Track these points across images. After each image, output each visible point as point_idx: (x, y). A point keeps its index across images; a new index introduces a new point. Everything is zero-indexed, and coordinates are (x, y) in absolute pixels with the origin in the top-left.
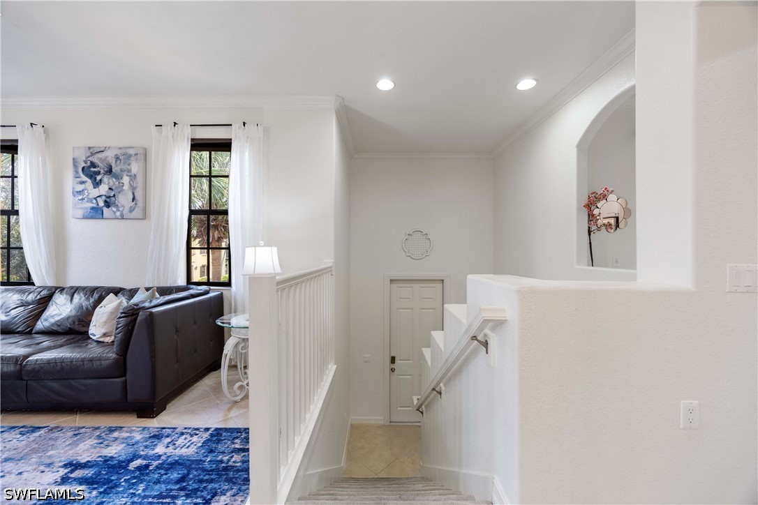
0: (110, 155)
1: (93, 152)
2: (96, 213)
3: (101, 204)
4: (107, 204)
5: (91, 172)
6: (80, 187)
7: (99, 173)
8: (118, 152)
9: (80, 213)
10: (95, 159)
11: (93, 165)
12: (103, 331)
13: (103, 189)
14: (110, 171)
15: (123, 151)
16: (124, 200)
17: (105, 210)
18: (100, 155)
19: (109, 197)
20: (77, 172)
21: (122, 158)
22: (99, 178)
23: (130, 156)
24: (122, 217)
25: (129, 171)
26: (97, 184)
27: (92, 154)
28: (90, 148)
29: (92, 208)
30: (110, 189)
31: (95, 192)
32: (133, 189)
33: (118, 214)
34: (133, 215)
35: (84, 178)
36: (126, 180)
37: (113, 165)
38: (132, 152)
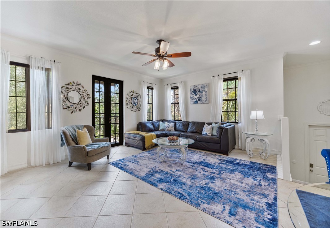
0: (199, 87)
1: (195, 86)
2: (196, 102)
3: (197, 100)
4: (199, 100)
5: (195, 92)
6: (192, 96)
7: (197, 92)
8: (202, 86)
9: (192, 103)
10: (195, 88)
11: (195, 90)
13: (198, 96)
14: (199, 91)
15: (203, 85)
16: (203, 98)
17: (198, 101)
18: (197, 87)
19: (199, 98)
20: (191, 92)
21: (203, 87)
22: (197, 93)
23: (205, 86)
24: (203, 103)
25: (205, 90)
26: (196, 95)
27: (195, 87)
28: (194, 86)
29: (195, 101)
30: (200, 96)
31: (196, 97)
32: (206, 95)
33: (202, 102)
34: (206, 102)
35: (193, 94)
36: (204, 93)
37: (200, 89)
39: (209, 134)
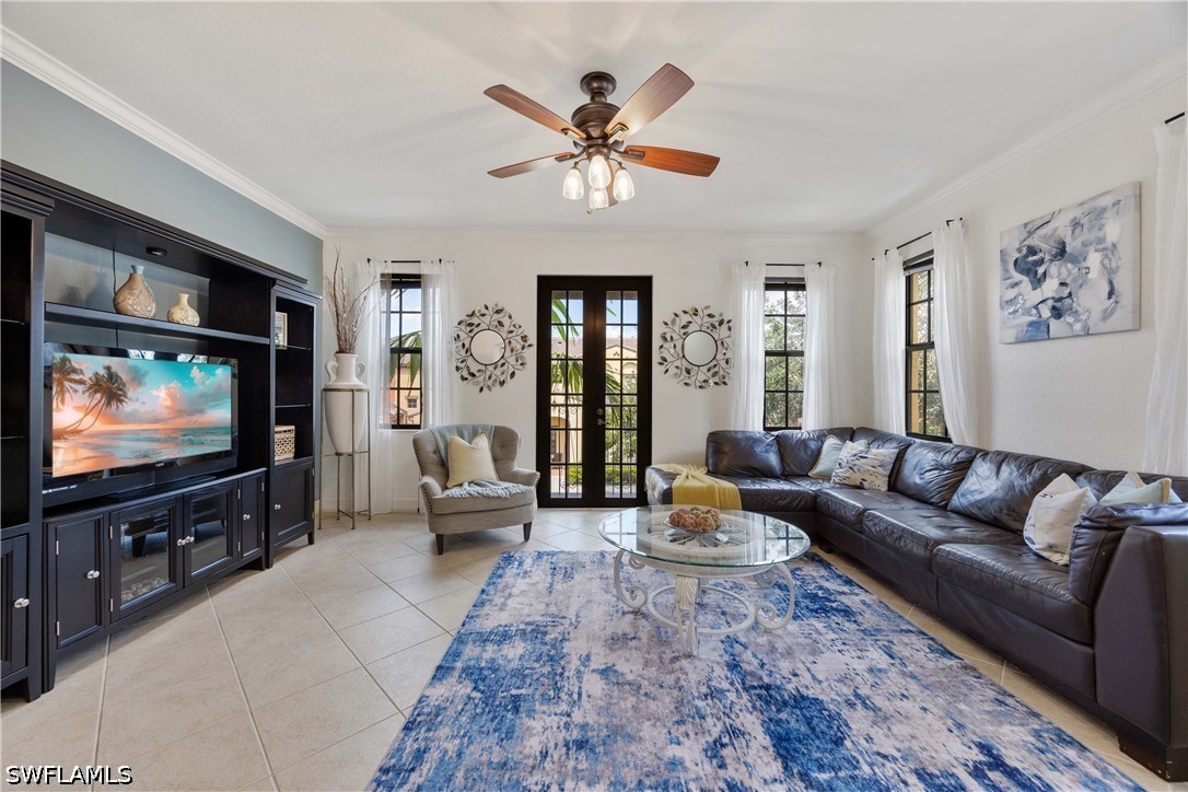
0: (1061, 227)
1: (1030, 229)
2: (1037, 331)
3: (1046, 312)
4: (1057, 313)
5: (1029, 265)
6: (1011, 293)
7: (1042, 261)
8: (1078, 213)
9: (1011, 335)
10: (1035, 241)
11: (1032, 251)
12: (1048, 539)
13: (1050, 288)
14: (1061, 252)
15: (1086, 208)
16: (1091, 299)
17: (1054, 324)
18: (1043, 231)
19: (1060, 299)
20: (1006, 270)
21: (1084, 221)
22: (1041, 270)
23: (1103, 210)
24: (1087, 333)
25: (1101, 240)
26: (1038, 282)
27: (1030, 234)
28: (1026, 225)
29: (1031, 324)
30: (1063, 284)
31: (1037, 296)
32: (1110, 274)
33: (1078, 327)
34: (1114, 322)
35: (1017, 277)
36: (1094, 260)
37: (1068, 240)
38: (1107, 201)
39: (1051, 548)
